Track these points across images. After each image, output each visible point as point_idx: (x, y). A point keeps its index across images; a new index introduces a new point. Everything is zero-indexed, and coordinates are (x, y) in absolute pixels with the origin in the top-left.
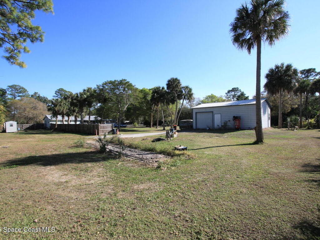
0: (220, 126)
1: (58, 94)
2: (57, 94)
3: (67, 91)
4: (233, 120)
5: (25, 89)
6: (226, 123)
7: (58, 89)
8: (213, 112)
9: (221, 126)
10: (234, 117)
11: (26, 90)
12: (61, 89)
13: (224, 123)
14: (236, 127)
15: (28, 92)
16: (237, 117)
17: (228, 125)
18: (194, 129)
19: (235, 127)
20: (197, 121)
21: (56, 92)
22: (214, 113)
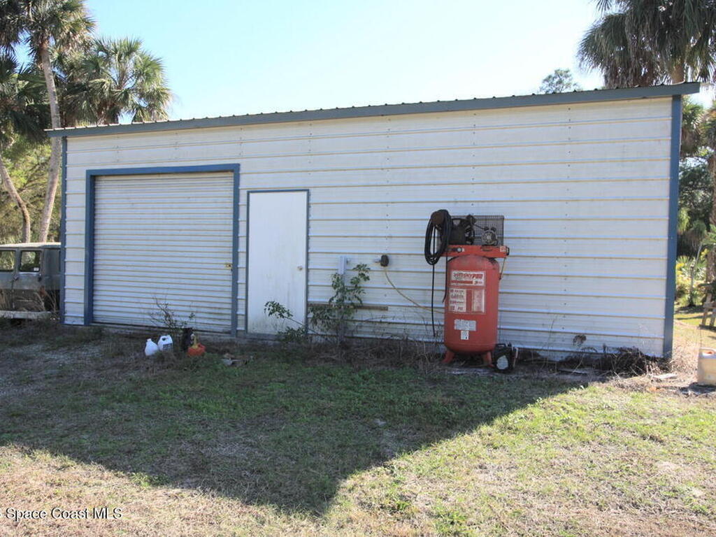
0: (299, 314)
4: (431, 259)
6: (355, 282)
8: (233, 170)
9: (310, 307)
10: (440, 221)
13: (338, 283)
14: (465, 336)
16: (468, 221)
17: (370, 298)
18: (73, 328)
19: (451, 332)
20: (100, 257)
22: (245, 183)
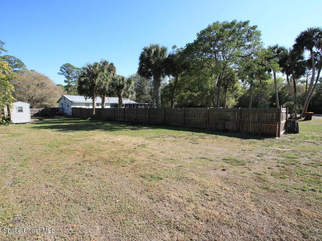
1: (64, 70)
2: (62, 71)
3: (76, 67)
5: (21, 62)
7: (64, 64)
11: (23, 64)
12: (67, 64)
15: (25, 66)
21: (61, 68)
